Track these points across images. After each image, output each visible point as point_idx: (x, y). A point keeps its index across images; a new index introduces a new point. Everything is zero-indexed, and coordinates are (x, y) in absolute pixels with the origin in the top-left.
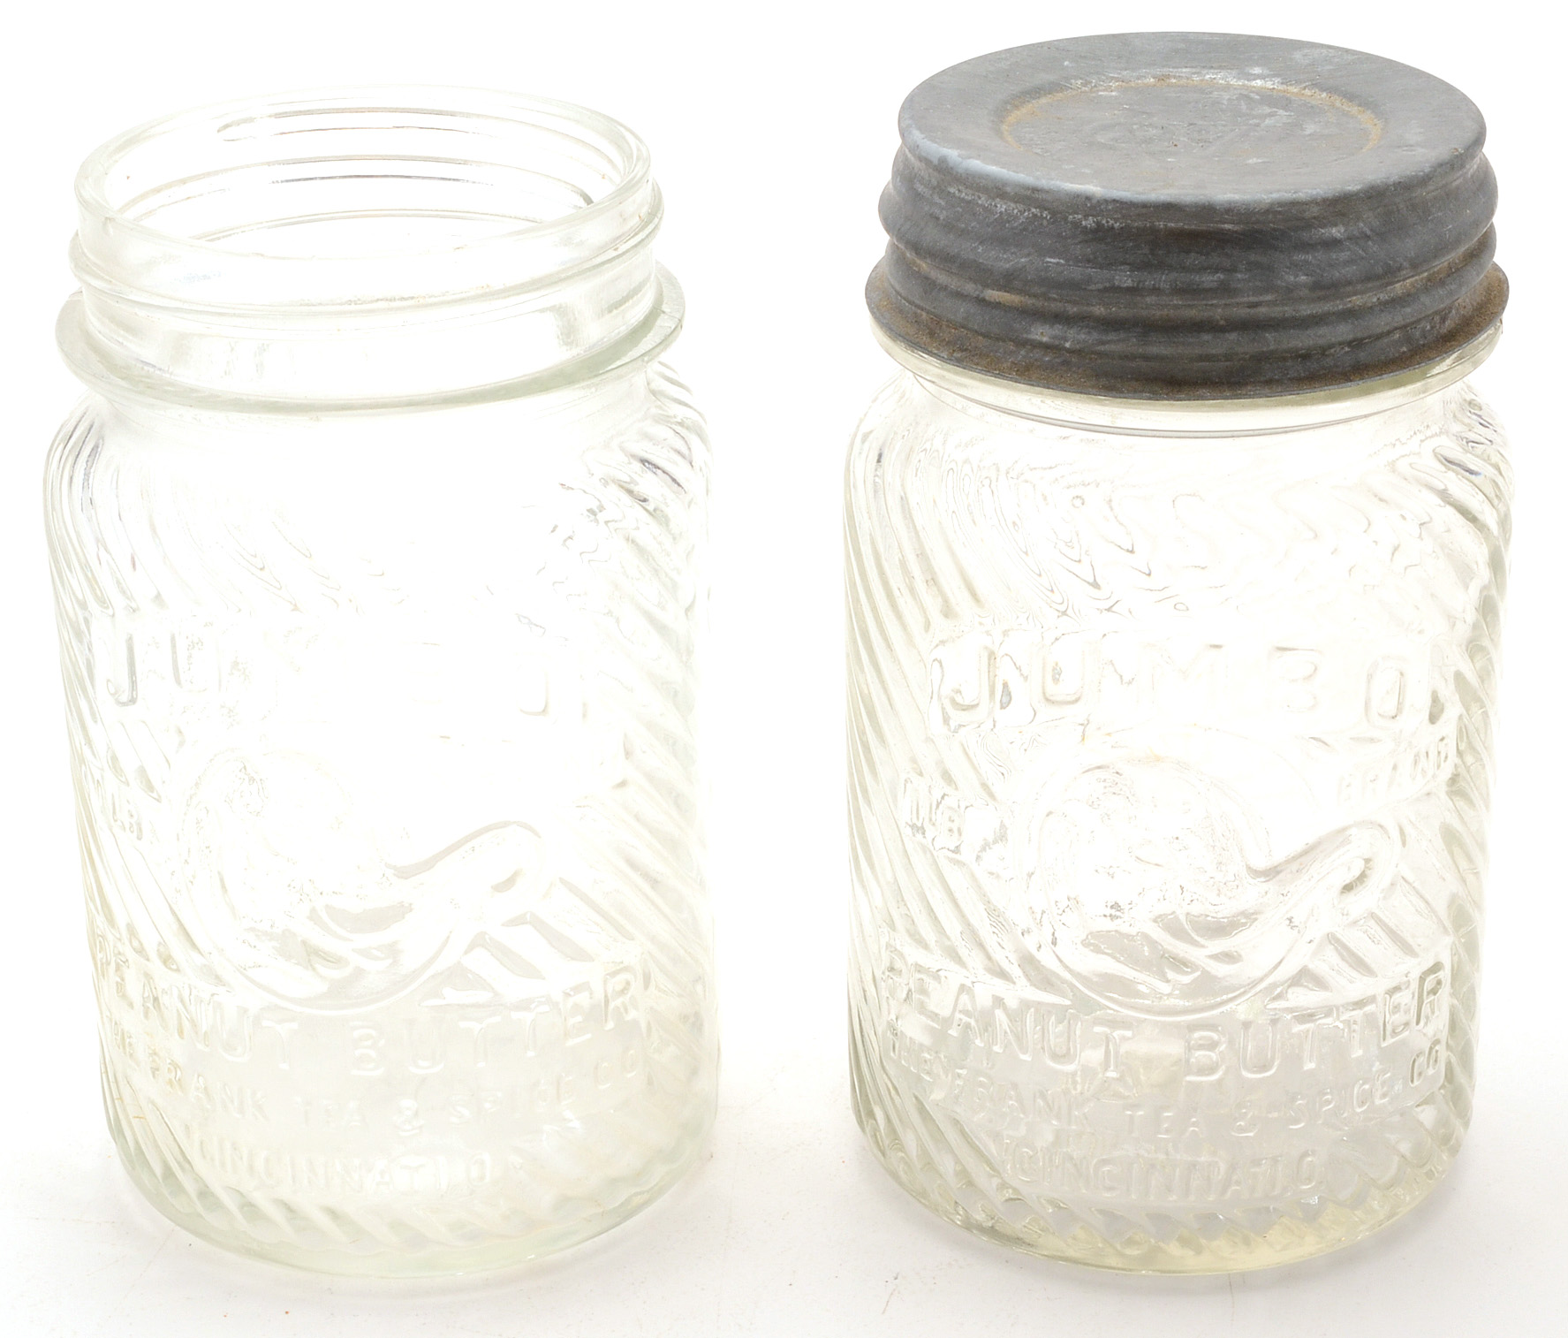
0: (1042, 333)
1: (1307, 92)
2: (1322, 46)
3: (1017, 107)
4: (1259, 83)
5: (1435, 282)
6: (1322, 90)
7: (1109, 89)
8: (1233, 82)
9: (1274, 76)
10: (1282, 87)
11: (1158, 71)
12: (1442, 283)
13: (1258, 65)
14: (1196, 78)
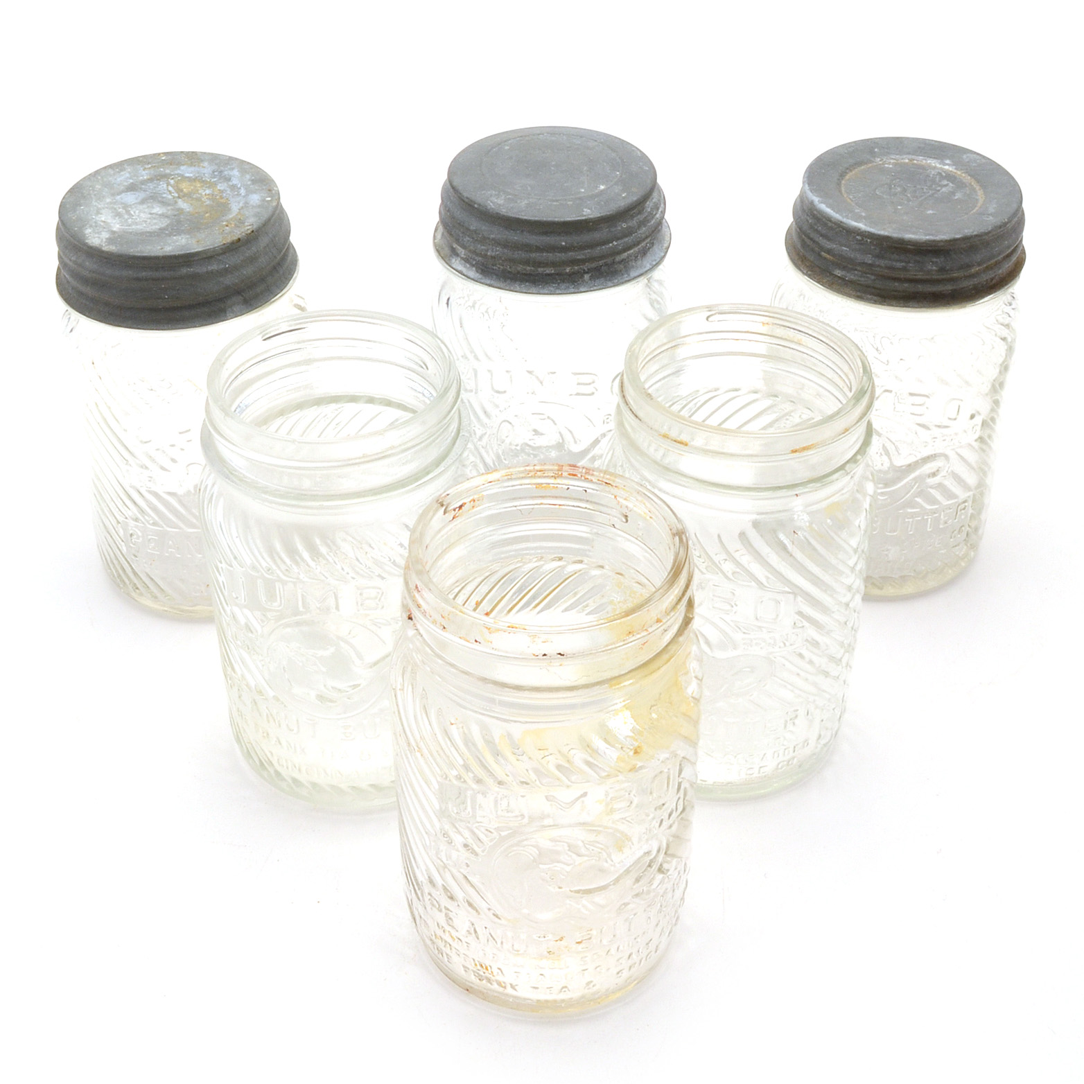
0: (838, 273)
1: (964, 175)
2: (975, 153)
3: (851, 171)
4: (947, 167)
5: (989, 268)
6: (969, 175)
7: (889, 163)
8: (938, 165)
9: (954, 165)
10: (955, 171)
11: (910, 157)
12: (992, 268)
13: (950, 159)
14: (924, 161)
